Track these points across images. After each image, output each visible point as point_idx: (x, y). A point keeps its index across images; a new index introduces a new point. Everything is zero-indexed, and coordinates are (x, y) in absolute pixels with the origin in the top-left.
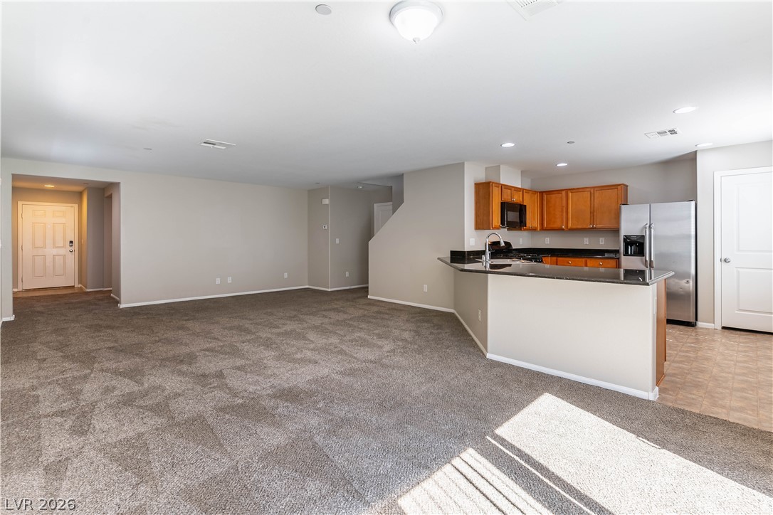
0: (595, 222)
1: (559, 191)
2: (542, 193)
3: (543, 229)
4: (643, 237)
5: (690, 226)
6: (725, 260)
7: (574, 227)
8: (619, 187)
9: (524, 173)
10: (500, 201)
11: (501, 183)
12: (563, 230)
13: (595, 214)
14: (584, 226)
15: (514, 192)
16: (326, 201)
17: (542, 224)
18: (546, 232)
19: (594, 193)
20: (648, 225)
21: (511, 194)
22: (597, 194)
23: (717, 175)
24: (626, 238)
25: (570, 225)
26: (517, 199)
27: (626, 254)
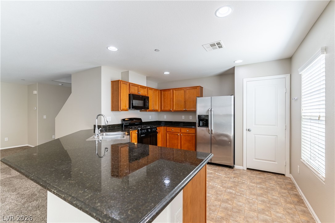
0: (186, 108)
1: (169, 90)
2: (161, 90)
3: (162, 111)
4: (208, 116)
5: (231, 110)
6: (248, 130)
7: (177, 110)
8: (198, 88)
9: (148, 78)
10: (128, 93)
11: (130, 82)
12: (171, 111)
13: (186, 102)
14: (181, 109)
15: (140, 89)
16: (35, 92)
17: (161, 108)
18: (162, 112)
19: (186, 91)
20: (210, 110)
21: (138, 89)
22: (187, 92)
23: (245, 80)
24: (199, 116)
25: (174, 109)
26: (142, 92)
27: (199, 126)
